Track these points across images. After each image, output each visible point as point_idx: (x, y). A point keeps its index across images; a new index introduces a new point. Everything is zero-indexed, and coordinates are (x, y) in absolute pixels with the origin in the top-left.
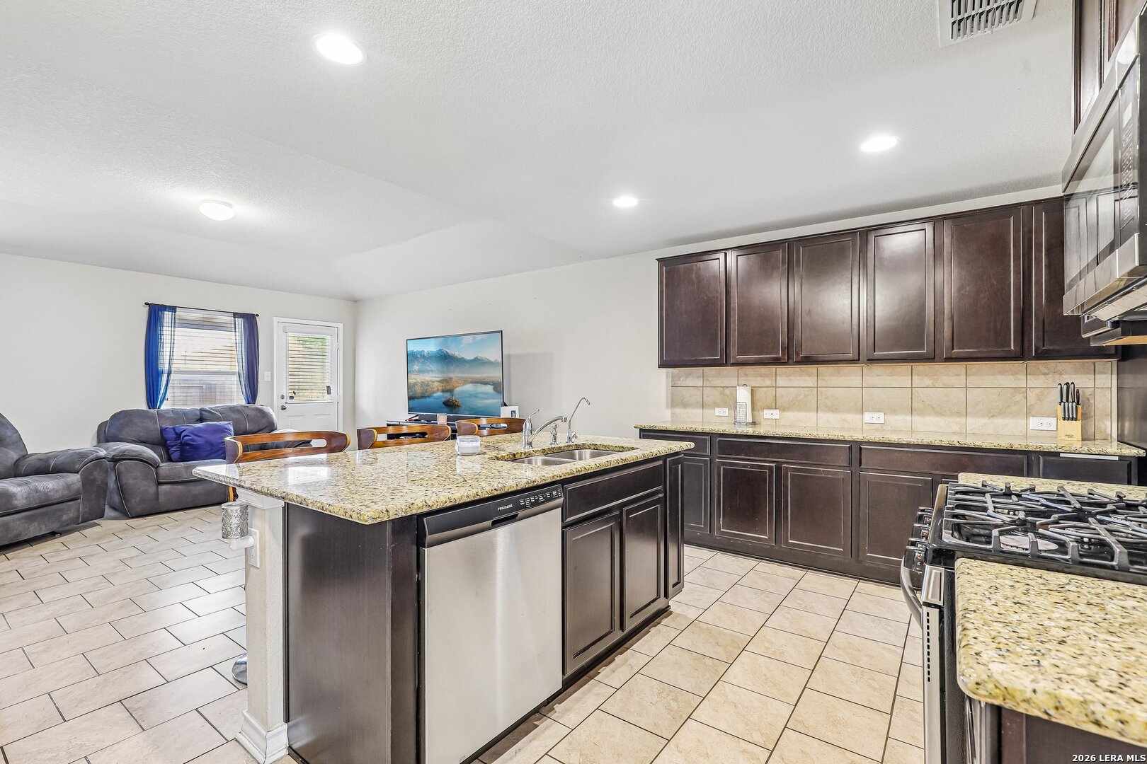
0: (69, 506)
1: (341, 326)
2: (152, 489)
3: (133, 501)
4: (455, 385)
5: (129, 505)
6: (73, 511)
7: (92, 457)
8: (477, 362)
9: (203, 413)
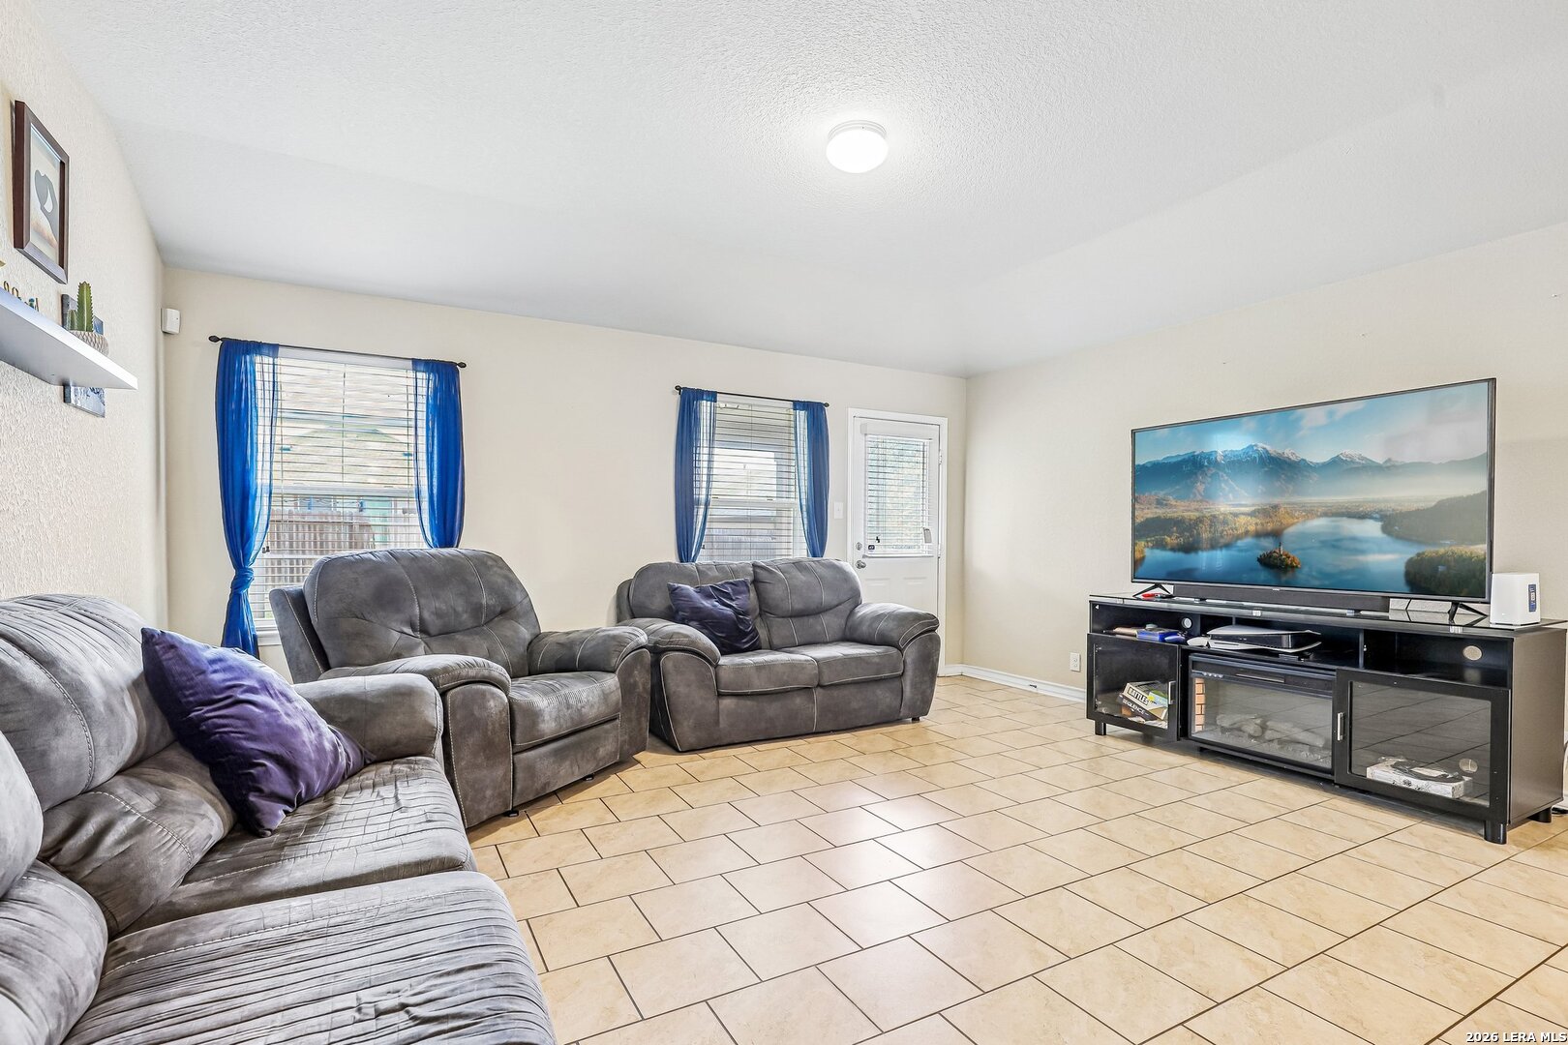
0: (607, 732)
1: (944, 422)
2: (711, 705)
3: (685, 724)
4: (1284, 522)
5: (679, 731)
6: (611, 740)
7: (631, 645)
8: (1339, 466)
9: (758, 570)
